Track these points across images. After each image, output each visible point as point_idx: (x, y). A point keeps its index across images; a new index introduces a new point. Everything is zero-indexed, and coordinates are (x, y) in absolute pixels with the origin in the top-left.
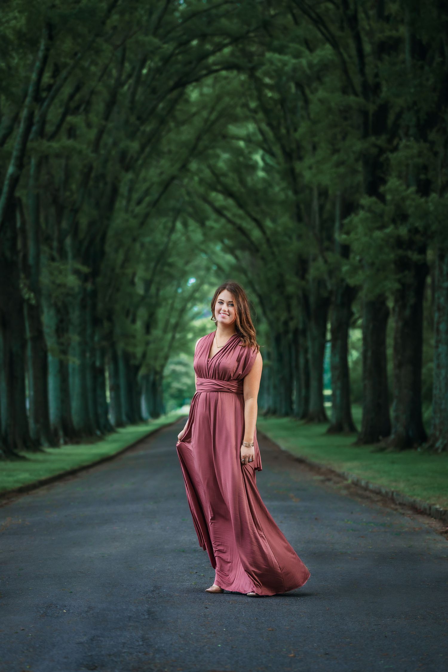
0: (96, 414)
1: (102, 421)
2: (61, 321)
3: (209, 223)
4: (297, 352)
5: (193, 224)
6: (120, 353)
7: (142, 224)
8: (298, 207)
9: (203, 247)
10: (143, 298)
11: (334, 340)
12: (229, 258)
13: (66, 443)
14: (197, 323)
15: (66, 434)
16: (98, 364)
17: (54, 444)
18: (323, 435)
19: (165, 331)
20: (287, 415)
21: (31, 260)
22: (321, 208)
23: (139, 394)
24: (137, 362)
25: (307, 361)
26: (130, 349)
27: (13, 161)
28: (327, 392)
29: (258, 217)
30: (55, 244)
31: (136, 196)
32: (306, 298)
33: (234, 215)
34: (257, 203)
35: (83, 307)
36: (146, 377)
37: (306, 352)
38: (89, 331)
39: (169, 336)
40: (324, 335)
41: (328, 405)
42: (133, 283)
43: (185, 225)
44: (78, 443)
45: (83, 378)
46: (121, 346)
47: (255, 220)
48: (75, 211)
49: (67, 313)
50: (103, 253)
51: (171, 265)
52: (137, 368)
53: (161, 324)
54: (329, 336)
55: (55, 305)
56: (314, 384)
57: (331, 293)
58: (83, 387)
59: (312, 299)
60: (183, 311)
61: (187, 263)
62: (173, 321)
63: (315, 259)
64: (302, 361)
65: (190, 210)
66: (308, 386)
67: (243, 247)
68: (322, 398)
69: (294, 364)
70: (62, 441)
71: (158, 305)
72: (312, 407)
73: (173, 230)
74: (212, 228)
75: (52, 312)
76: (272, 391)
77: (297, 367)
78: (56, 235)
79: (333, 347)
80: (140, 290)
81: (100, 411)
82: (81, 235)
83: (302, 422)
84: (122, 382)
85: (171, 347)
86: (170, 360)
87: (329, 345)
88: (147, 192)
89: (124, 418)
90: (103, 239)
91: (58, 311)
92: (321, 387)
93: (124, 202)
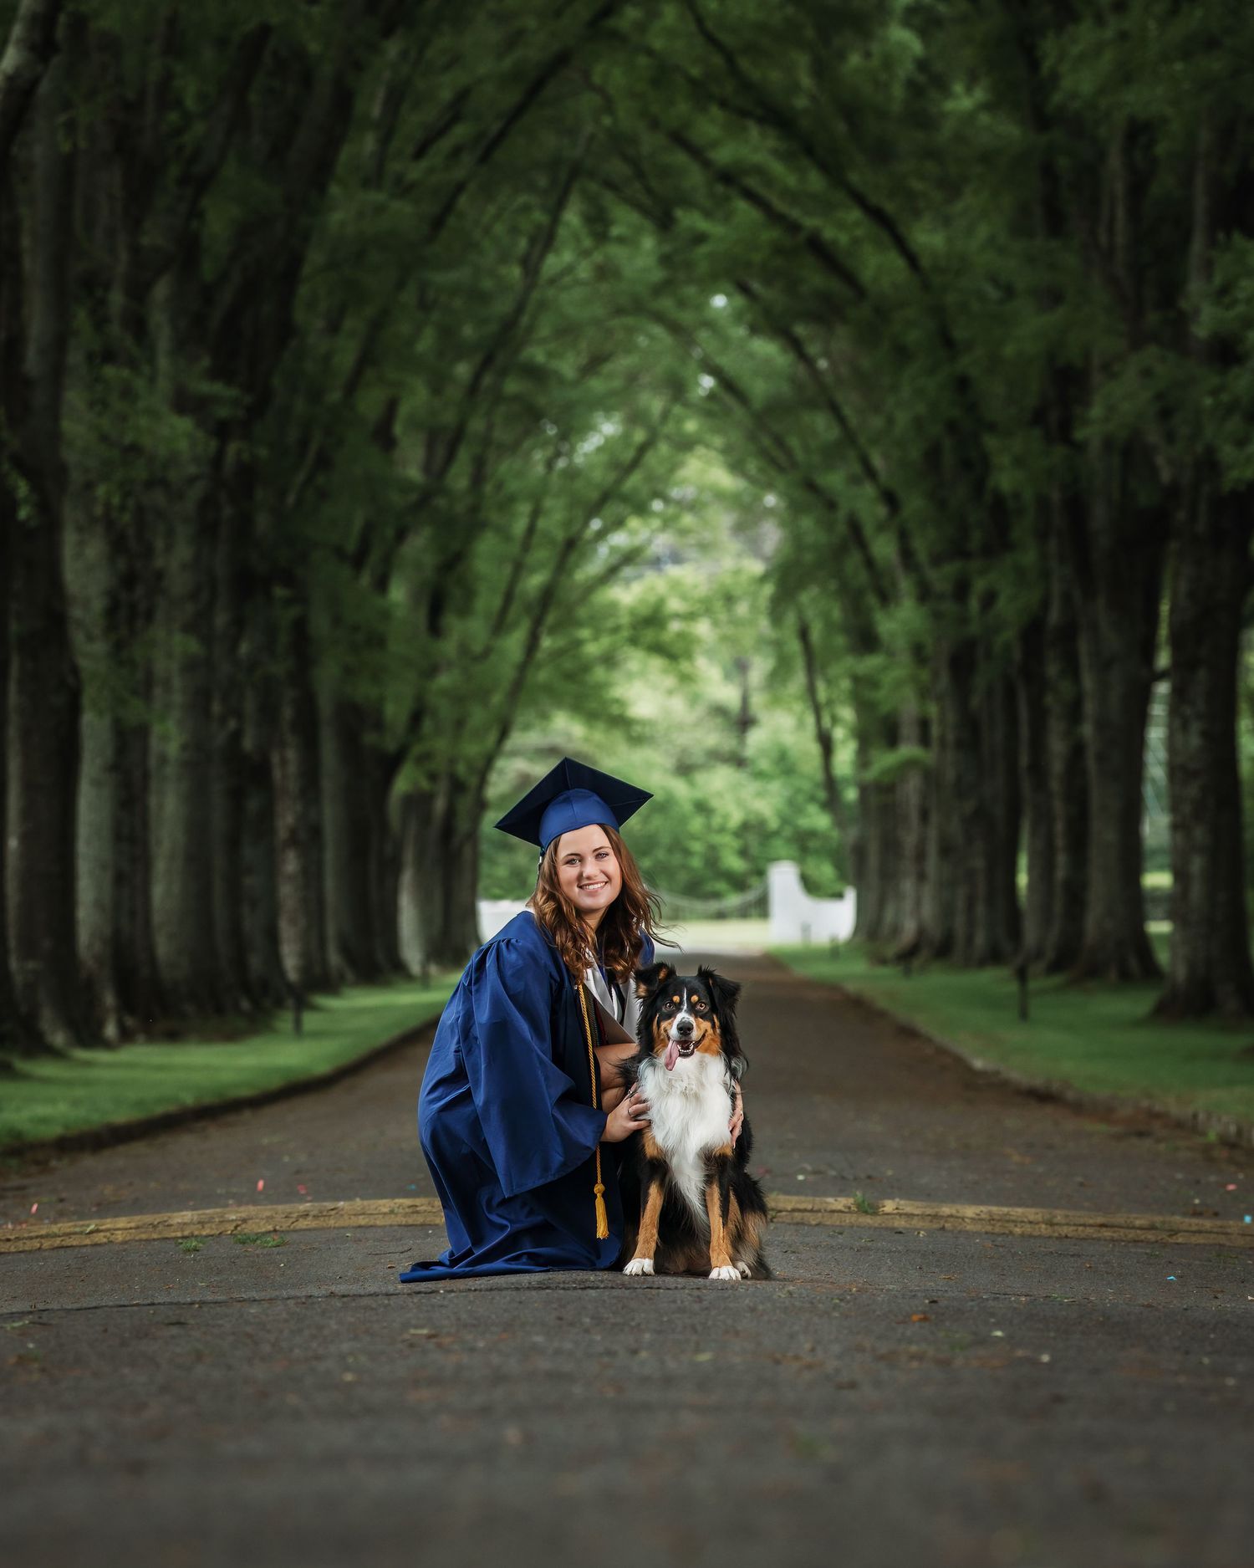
0: (236, 931)
1: (256, 962)
2: (129, 581)
3: (690, 220)
4: (1039, 718)
5: (624, 220)
6: (326, 706)
7: (438, 223)
8: (1048, 171)
9: (666, 304)
10: (425, 498)
11: (1181, 671)
12: (766, 348)
13: (126, 1036)
14: (627, 595)
15: (127, 1004)
16: (248, 743)
17: (88, 1034)
18: (1138, 1023)
19: (500, 625)
20: (994, 957)
21: (33, 362)
22: (1137, 188)
23: (393, 867)
24: (391, 745)
25: (1077, 751)
26: (364, 691)
27: (17, 30)
28: (1158, 879)
29: (890, 207)
30: (117, 299)
31: (414, 121)
32: (1076, 507)
33: (793, 197)
34: (882, 153)
35: (207, 529)
36: (418, 802)
37: (1074, 713)
38: (221, 619)
39: (514, 643)
40: (1148, 650)
41: (1159, 927)
42: (384, 437)
43: (598, 223)
44: (173, 1036)
45: (197, 796)
46: (327, 677)
47: (877, 215)
48: (199, 183)
49: (148, 552)
50: (286, 330)
51: (537, 374)
52: (391, 764)
53: (487, 601)
54: (1163, 660)
55: (109, 523)
56: (1103, 833)
57: (1172, 492)
58: (197, 830)
59: (1100, 515)
60: (571, 548)
61: (595, 363)
62: (535, 581)
63: (1108, 369)
64: (1057, 746)
65: (617, 168)
66: (1079, 842)
67: (826, 313)
68: (1136, 903)
69: (1024, 760)
70: (111, 1030)
71: (474, 524)
72: (1095, 920)
73: (546, 240)
74: (700, 238)
75: (95, 548)
76: (932, 863)
77: (1038, 769)
78: (122, 264)
79: (1179, 696)
80: (411, 464)
81: (251, 922)
82: (208, 270)
83: (1057, 980)
84: (331, 815)
85: (518, 689)
86: (517, 739)
87: (1163, 688)
88: (456, 111)
89: (334, 958)
90: (291, 276)
91: (118, 544)
92: (1133, 858)
93: (369, 143)
